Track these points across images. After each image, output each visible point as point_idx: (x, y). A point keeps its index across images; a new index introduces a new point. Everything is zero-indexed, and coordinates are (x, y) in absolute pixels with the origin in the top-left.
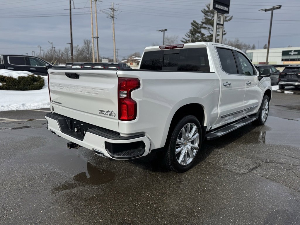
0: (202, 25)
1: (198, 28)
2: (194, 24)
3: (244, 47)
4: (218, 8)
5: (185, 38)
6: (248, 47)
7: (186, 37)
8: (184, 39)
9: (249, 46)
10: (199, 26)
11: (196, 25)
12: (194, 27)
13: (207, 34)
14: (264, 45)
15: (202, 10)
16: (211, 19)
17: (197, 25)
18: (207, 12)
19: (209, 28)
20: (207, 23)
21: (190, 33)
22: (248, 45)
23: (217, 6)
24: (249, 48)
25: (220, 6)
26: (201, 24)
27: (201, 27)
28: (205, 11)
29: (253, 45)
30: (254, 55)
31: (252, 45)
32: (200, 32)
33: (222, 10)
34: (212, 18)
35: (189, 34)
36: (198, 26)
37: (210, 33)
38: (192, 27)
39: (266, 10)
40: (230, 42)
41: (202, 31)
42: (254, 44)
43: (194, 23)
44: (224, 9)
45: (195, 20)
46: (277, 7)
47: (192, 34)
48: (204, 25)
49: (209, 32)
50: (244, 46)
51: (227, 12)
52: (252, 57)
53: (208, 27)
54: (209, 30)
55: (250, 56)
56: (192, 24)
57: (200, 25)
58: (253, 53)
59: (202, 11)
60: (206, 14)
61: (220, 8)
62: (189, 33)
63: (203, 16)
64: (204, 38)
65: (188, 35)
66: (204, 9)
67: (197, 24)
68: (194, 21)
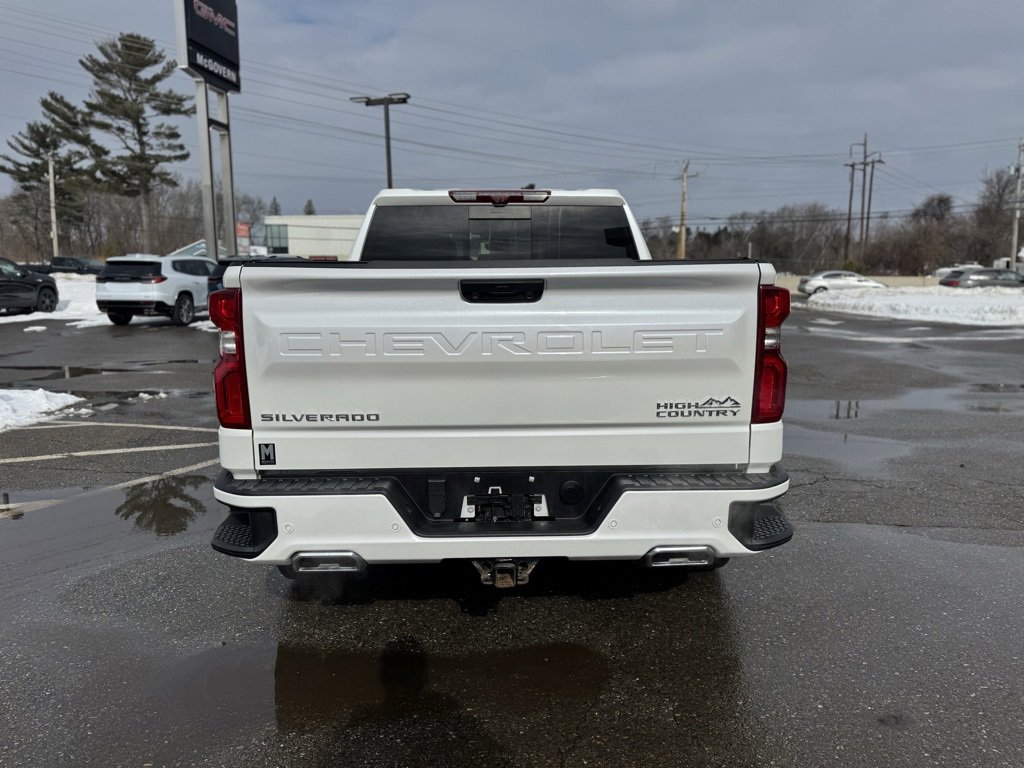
0: (90, 114)
1: (76, 125)
2: (55, 105)
3: (243, 207)
4: (206, 66)
5: (11, 157)
6: (255, 205)
7: (14, 151)
8: (8, 159)
9: (260, 202)
10: (79, 117)
11: (66, 110)
12: (57, 118)
13: (116, 149)
14: (305, 203)
15: (84, 60)
16: (126, 99)
17: (69, 114)
18: (106, 69)
19: (121, 130)
20: (110, 110)
21: (32, 139)
22: (256, 202)
23: (200, 59)
24: (261, 208)
25: (210, 61)
26: (86, 110)
27: (88, 122)
28: (94, 66)
29: (272, 199)
30: (291, 232)
31: (267, 202)
32: (85, 141)
33: (218, 77)
34: (128, 95)
35: (27, 142)
36: (75, 117)
37: (128, 148)
38: (45, 115)
39: (369, 102)
40: (193, 187)
41: (93, 137)
42: (275, 199)
43: (54, 103)
44: (224, 76)
45: (59, 92)
46: (399, 99)
47: (42, 143)
48: (98, 117)
49: (125, 143)
50: (244, 203)
51: (236, 87)
52: (287, 238)
53: (115, 125)
54: (123, 137)
55: (279, 233)
56: (45, 104)
57: (84, 114)
58: (286, 226)
59: (82, 62)
60: (101, 74)
61: (211, 69)
62: (26, 138)
63: (92, 83)
64: (106, 162)
65: (25, 147)
66: (90, 56)
67: (72, 109)
68: (52, 95)
